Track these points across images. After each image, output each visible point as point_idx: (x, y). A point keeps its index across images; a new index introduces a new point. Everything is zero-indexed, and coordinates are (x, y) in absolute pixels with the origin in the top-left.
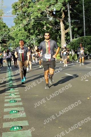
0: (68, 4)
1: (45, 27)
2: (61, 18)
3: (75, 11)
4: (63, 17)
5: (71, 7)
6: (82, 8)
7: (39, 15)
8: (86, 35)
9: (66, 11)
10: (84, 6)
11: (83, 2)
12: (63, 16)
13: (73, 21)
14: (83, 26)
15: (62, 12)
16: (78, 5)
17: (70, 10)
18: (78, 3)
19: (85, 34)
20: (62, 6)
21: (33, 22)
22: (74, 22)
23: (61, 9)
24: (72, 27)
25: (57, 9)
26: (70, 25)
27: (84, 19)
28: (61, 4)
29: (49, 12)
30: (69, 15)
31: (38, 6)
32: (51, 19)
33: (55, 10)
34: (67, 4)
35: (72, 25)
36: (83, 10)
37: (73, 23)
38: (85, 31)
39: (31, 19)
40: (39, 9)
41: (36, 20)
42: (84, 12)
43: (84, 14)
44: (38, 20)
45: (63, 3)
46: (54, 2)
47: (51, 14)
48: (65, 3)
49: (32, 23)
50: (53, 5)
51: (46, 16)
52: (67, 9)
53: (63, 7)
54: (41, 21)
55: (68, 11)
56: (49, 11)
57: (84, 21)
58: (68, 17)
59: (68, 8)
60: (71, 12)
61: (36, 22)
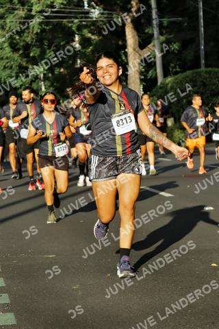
2: (129, 11)
8: (207, 66)
13: (165, 21)
14: (198, 36)
19: (203, 62)
21: (40, 24)
22: (171, 23)
24: (162, 38)
26: (156, 32)
30: (153, 3)
32: (96, 13)
35: (161, 34)
37: (167, 27)
38: (202, 53)
41: (47, 17)
44: (55, 17)
51: (80, 4)
54: (65, 21)
58: (150, 7)
61: (47, 24)
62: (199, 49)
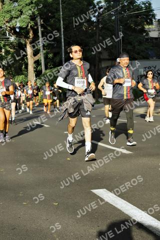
0: (39, 17)
1: (3, 50)
2: (28, 38)
3: (49, 28)
4: (31, 37)
5: (43, 21)
6: (60, 25)
9: (36, 27)
10: (62, 22)
11: (61, 16)
12: (31, 35)
14: (61, 51)
15: (29, 29)
16: (54, 19)
17: (42, 26)
18: (54, 17)
20: (29, 20)
22: (48, 45)
23: (28, 25)
24: (45, 51)
25: (22, 24)
26: (41, 48)
27: (63, 40)
28: (28, 17)
29: (9, 29)
30: (40, 34)
32: (12, 39)
33: (18, 25)
34: (37, 17)
35: (44, 49)
36: (61, 27)
38: (63, 59)
42: (62, 30)
43: (62, 33)
45: (30, 16)
46: (17, 14)
47: (12, 31)
48: (34, 15)
50: (15, 18)
51: (4, 34)
52: (36, 24)
53: (31, 22)
55: (38, 28)
56: (9, 27)
57: (63, 44)
58: (38, 36)
59: (39, 24)
60: (42, 29)
62: (62, 57)
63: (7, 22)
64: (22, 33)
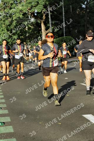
1: (27, 27)
2: (43, 19)
3: (55, 13)
4: (44, 19)
7: (21, 16)
8: (66, 36)
10: (63, 9)
12: (44, 17)
13: (53, 22)
15: (43, 14)
19: (65, 35)
21: (16, 23)
23: (42, 11)
24: (52, 27)
25: (38, 10)
26: (50, 26)
27: (64, 20)
28: (42, 6)
29: (30, 14)
30: (50, 17)
31: (20, 8)
32: (33, 20)
33: (36, 11)
34: (48, 6)
35: (52, 26)
36: (62, 12)
37: (54, 24)
38: (64, 32)
39: (13, 20)
40: (21, 11)
41: (18, 21)
42: (64, 14)
43: (64, 16)
44: (20, 21)
45: (43, 5)
46: (35, 4)
47: (33, 15)
48: (46, 5)
49: (14, 23)
50: (34, 6)
51: (28, 17)
52: (47, 10)
53: (44, 9)
54: (23, 22)
58: (49, 18)
59: (49, 10)
60: (51, 14)
61: (18, 23)
62: (63, 31)
63: (29, 9)
64: (38, 16)
